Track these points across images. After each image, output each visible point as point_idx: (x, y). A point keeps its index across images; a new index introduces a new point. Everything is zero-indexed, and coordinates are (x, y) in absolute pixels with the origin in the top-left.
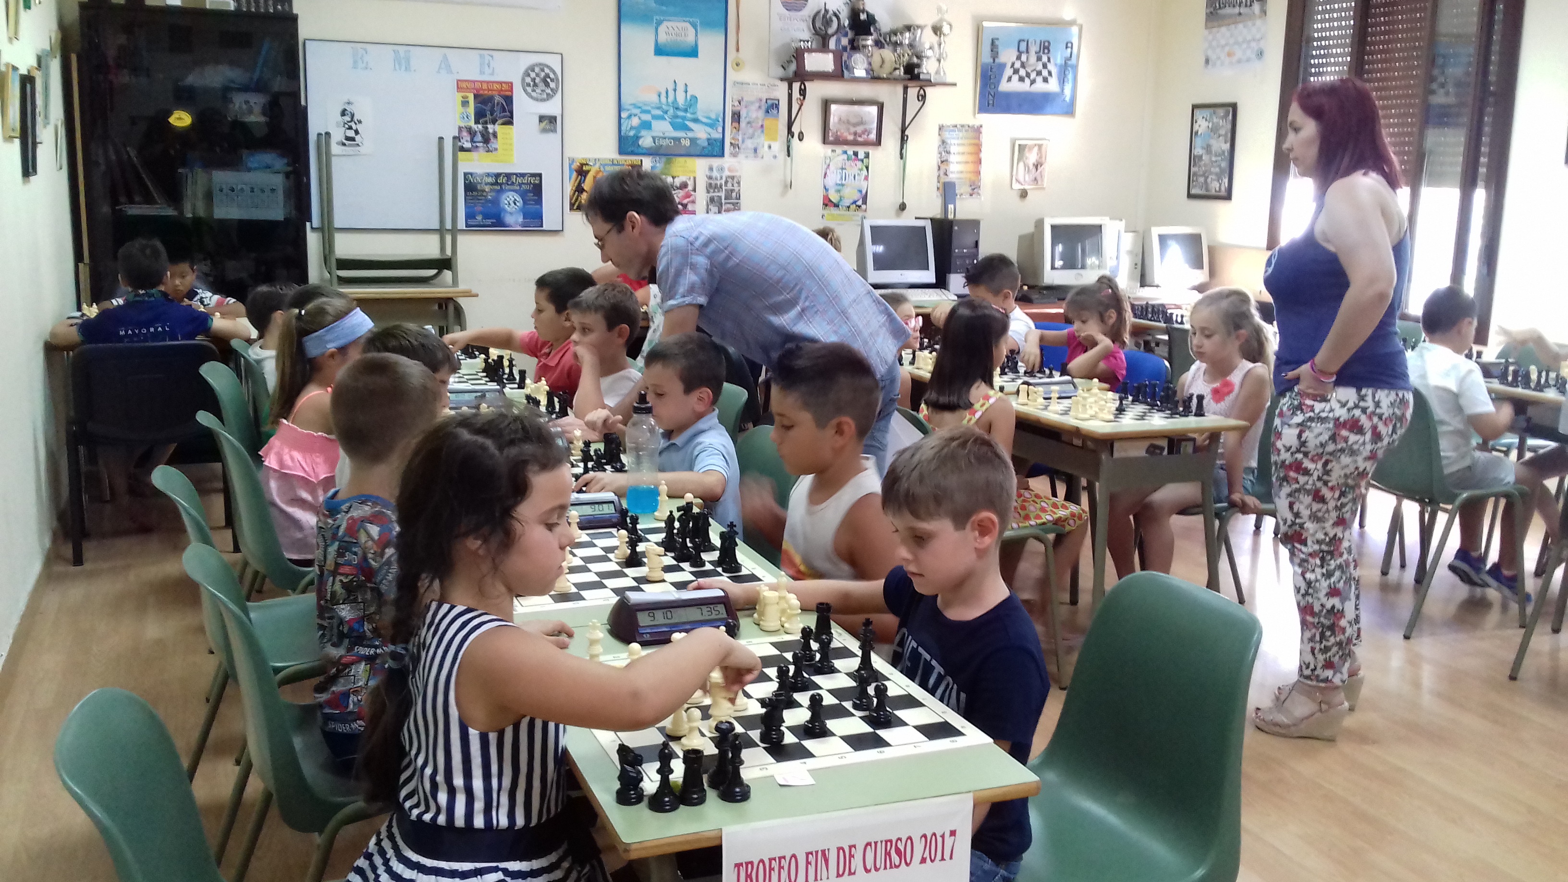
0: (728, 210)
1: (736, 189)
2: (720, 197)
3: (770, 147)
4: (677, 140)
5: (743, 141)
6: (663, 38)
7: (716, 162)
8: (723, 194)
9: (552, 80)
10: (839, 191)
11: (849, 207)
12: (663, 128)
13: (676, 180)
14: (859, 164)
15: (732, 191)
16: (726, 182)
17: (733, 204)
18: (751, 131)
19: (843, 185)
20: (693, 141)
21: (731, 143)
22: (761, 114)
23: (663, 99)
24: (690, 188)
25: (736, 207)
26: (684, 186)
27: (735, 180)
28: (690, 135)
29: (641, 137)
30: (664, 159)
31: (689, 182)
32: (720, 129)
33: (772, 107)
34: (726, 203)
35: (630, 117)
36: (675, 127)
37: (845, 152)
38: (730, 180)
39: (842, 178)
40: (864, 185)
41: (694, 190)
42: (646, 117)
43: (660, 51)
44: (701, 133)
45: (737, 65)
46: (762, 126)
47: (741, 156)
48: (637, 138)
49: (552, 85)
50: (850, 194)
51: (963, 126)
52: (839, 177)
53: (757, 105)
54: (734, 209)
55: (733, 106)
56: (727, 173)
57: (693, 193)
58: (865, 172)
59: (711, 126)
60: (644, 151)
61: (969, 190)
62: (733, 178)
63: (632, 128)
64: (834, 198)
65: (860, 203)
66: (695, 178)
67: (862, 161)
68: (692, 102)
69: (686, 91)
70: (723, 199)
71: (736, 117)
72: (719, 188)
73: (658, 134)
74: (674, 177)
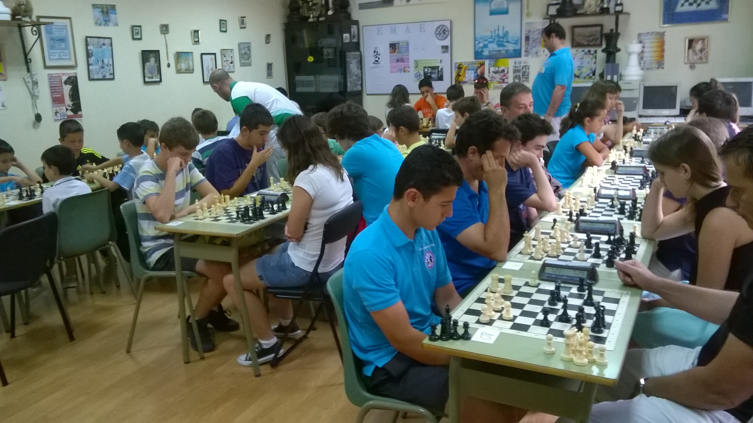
1: (527, 71)
4: (499, 51)
5: (531, 49)
6: (493, 7)
7: (518, 60)
9: (447, 31)
10: (579, 70)
11: (585, 78)
12: (493, 47)
13: (500, 69)
14: (591, 56)
15: (525, 72)
16: (523, 68)
17: (526, 78)
18: (534, 44)
19: (581, 67)
20: (507, 51)
21: (525, 51)
23: (493, 34)
24: (506, 72)
26: (503, 71)
27: (527, 68)
28: (506, 48)
29: (484, 51)
30: (494, 60)
31: (505, 69)
32: (519, 45)
34: (522, 78)
35: (479, 43)
36: (499, 45)
37: (583, 51)
38: (524, 67)
39: (581, 64)
40: (593, 66)
41: (508, 72)
42: (486, 43)
43: (492, 13)
44: (511, 47)
45: (528, 15)
47: (530, 56)
48: (482, 52)
49: (447, 33)
50: (586, 71)
51: (653, 33)
52: (580, 63)
53: (537, 32)
55: (526, 34)
56: (523, 64)
57: (507, 74)
58: (594, 60)
59: (516, 43)
60: (485, 57)
61: (657, 65)
62: (526, 66)
63: (480, 48)
65: (591, 75)
66: (508, 68)
67: (593, 54)
68: (506, 34)
69: (503, 30)
70: (521, 75)
71: (527, 38)
72: (519, 71)
73: (491, 50)
74: (499, 68)
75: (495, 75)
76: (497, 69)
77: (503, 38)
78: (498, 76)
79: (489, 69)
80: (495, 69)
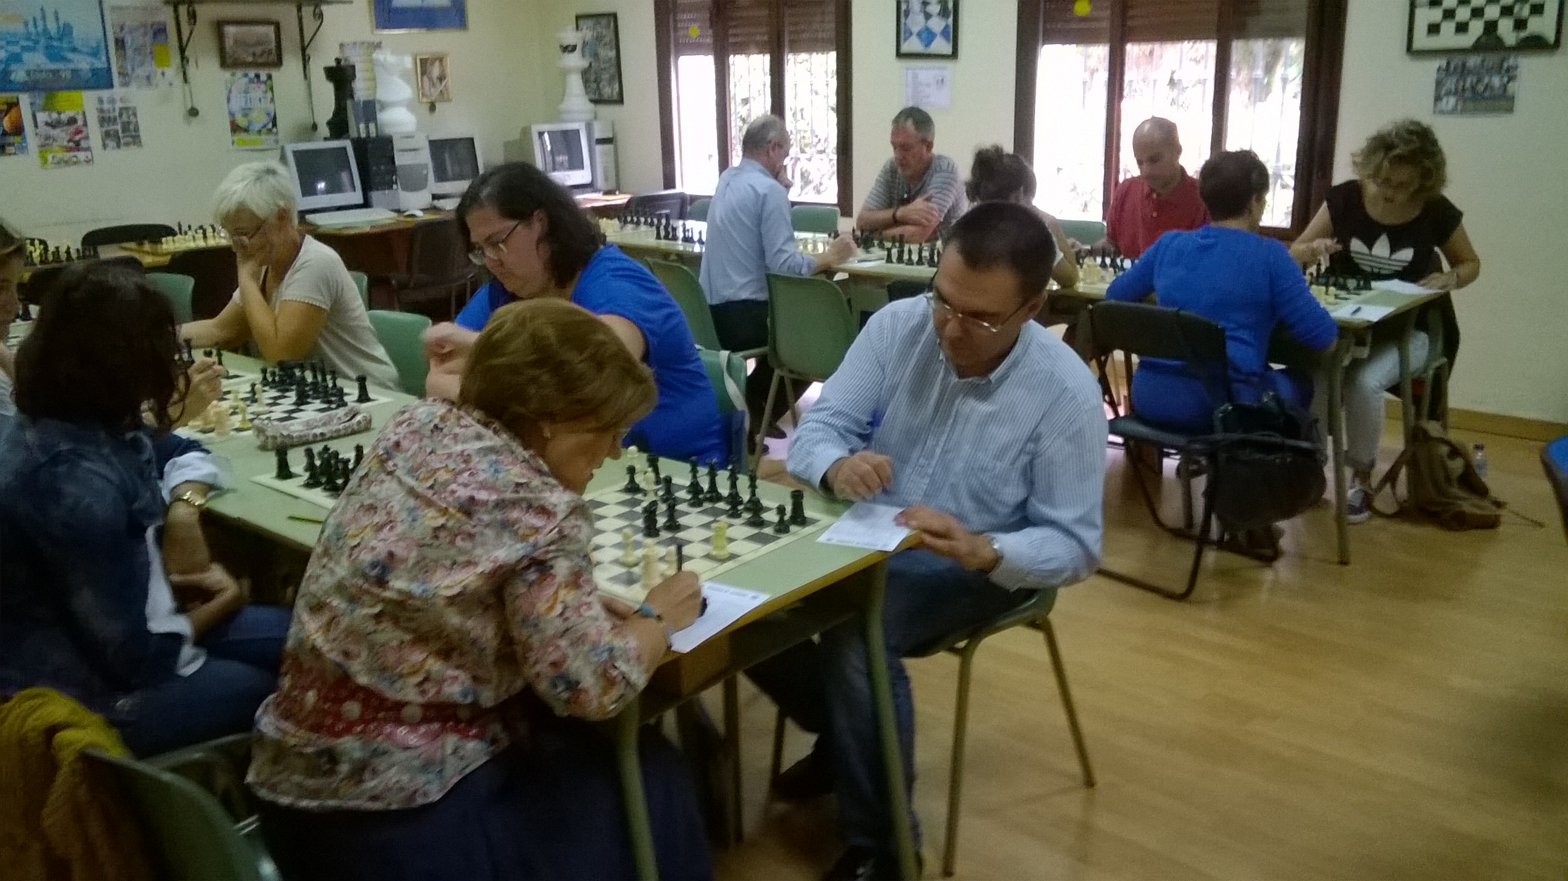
0: (127, 144)
1: (134, 121)
2: (117, 132)
3: (163, 74)
4: (55, 72)
5: (133, 70)
7: (105, 94)
8: (119, 127)
10: (245, 115)
11: (259, 132)
12: (36, 60)
13: (62, 115)
14: (263, 87)
15: (129, 123)
16: (121, 115)
17: (132, 137)
18: (138, 58)
19: (249, 109)
20: (75, 72)
21: (119, 73)
22: (149, 39)
23: (32, 29)
24: (80, 122)
25: (136, 140)
26: (72, 121)
27: (131, 112)
28: (71, 66)
29: (13, 72)
30: (43, 94)
31: (77, 116)
32: (104, 58)
33: (159, 31)
34: (124, 137)
36: (52, 58)
37: (246, 75)
38: (124, 112)
39: (246, 102)
40: (271, 107)
41: (85, 124)
42: (16, 49)
44: (84, 64)
46: (151, 53)
47: (134, 85)
48: (7, 72)
50: (259, 119)
51: (363, 43)
52: (243, 100)
53: (142, 30)
54: (134, 143)
55: (115, 32)
56: (119, 105)
57: (84, 129)
58: (269, 94)
59: (95, 54)
60: (16, 86)
62: (127, 109)
63: (1, 62)
64: (241, 121)
65: (270, 126)
66: (84, 113)
67: (265, 83)
68: (66, 31)
69: (57, 19)
70: (120, 132)
71: (120, 43)
72: (114, 121)
73: (32, 67)
74: (59, 113)
75: (55, 132)
76: (55, 116)
77: (60, 39)
78: (63, 135)
79: (34, 117)
80: (50, 115)
